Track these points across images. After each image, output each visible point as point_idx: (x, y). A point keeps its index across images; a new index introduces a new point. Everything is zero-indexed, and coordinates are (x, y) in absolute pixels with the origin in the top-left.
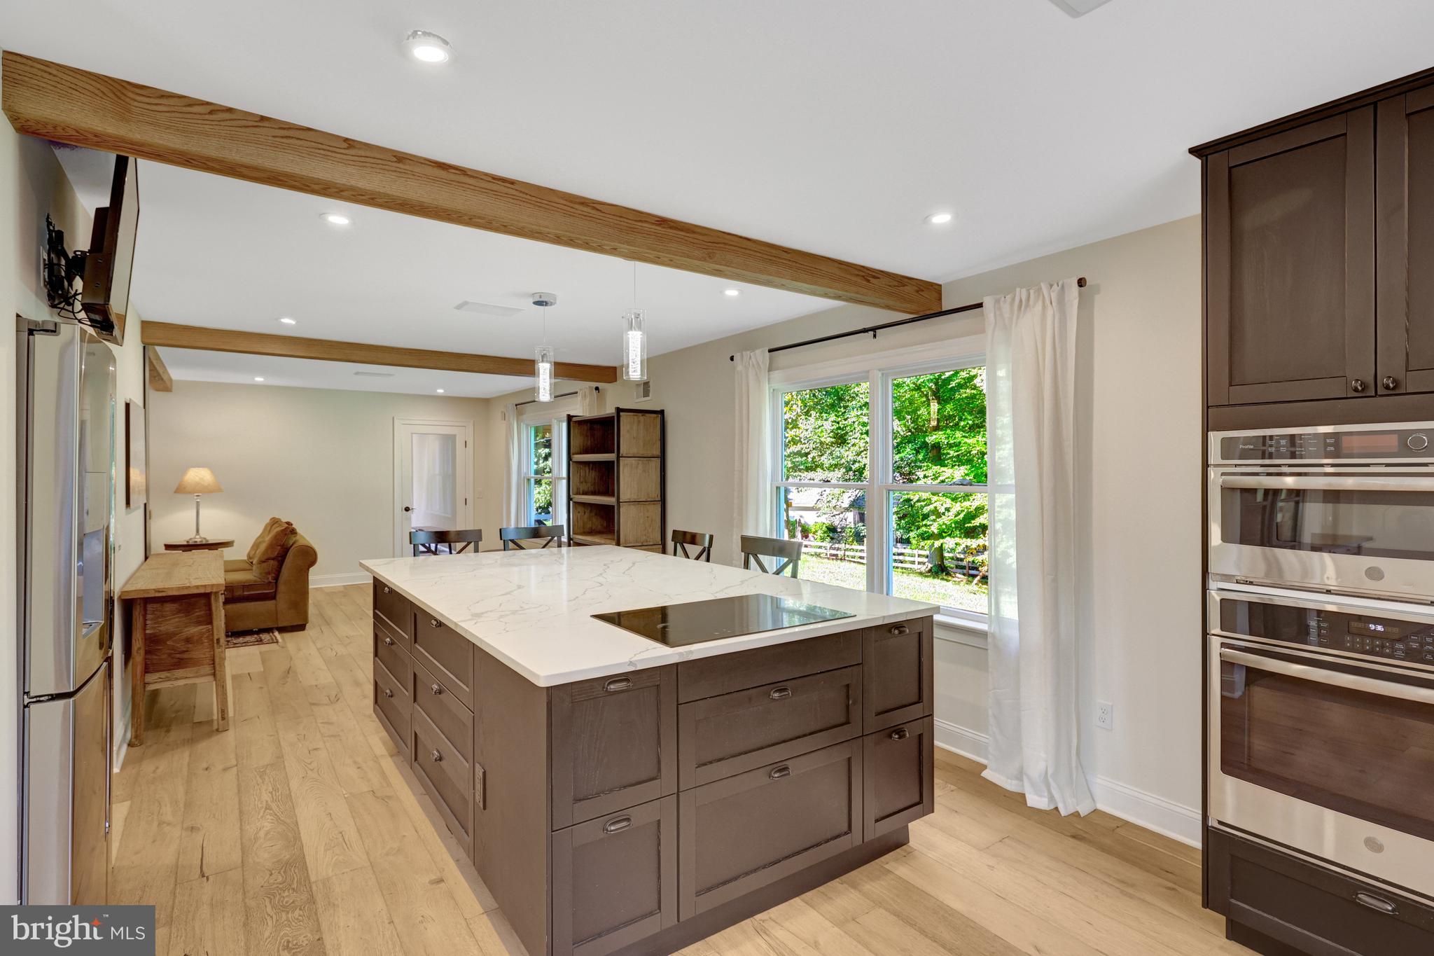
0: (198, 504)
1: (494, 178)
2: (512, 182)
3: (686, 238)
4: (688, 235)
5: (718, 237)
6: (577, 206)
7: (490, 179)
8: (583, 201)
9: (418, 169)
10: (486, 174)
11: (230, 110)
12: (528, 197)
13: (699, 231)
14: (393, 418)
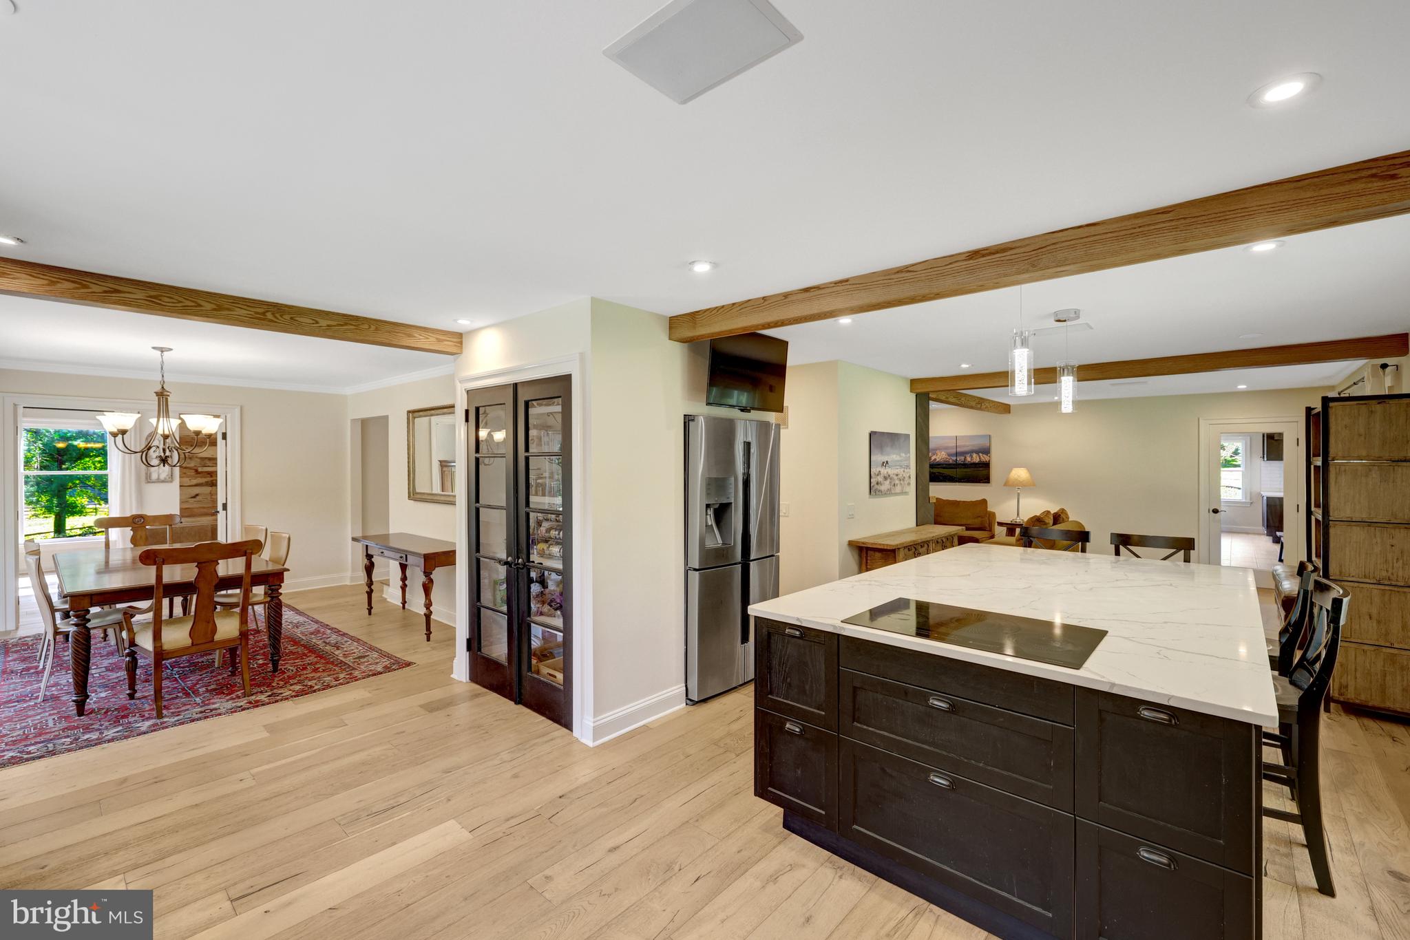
0: (1019, 494)
1: (835, 283)
2: (847, 280)
3: (1002, 259)
4: (1005, 254)
5: (1047, 240)
6: (893, 277)
7: (833, 285)
8: (898, 270)
9: (794, 298)
10: (831, 283)
11: (723, 307)
12: (858, 286)
13: (1019, 244)
14: (1199, 419)
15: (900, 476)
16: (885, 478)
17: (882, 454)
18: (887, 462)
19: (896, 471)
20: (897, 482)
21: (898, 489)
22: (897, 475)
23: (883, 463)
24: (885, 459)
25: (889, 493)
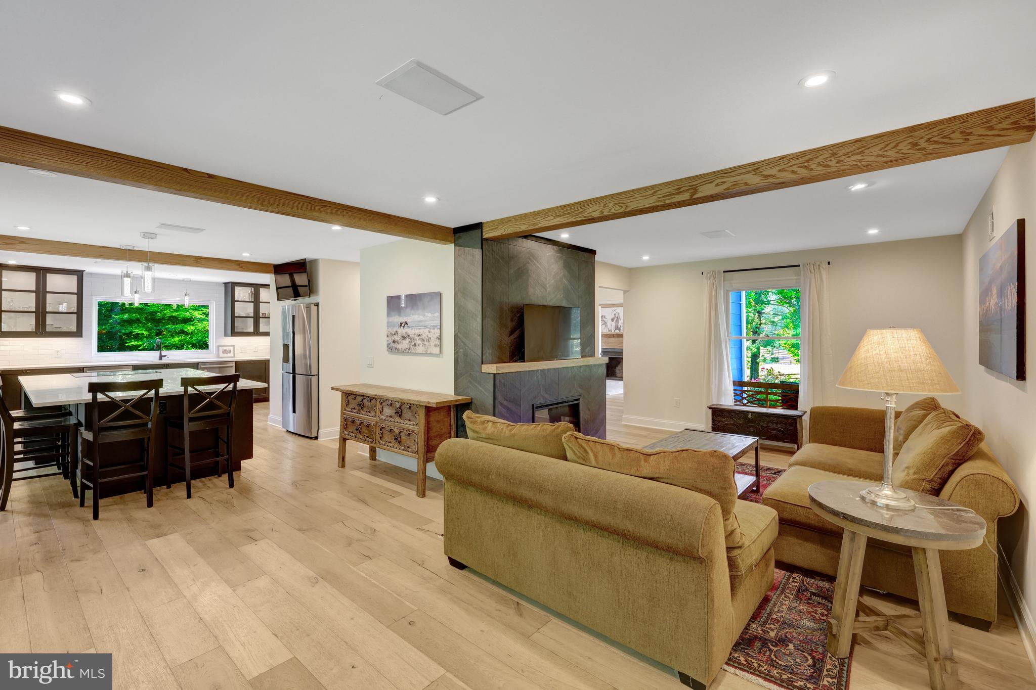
15: (423, 337)
16: (404, 338)
17: (400, 315)
18: (406, 323)
19: (417, 332)
20: (418, 342)
21: (420, 349)
22: (419, 335)
23: (401, 324)
24: (403, 320)
25: (407, 352)
